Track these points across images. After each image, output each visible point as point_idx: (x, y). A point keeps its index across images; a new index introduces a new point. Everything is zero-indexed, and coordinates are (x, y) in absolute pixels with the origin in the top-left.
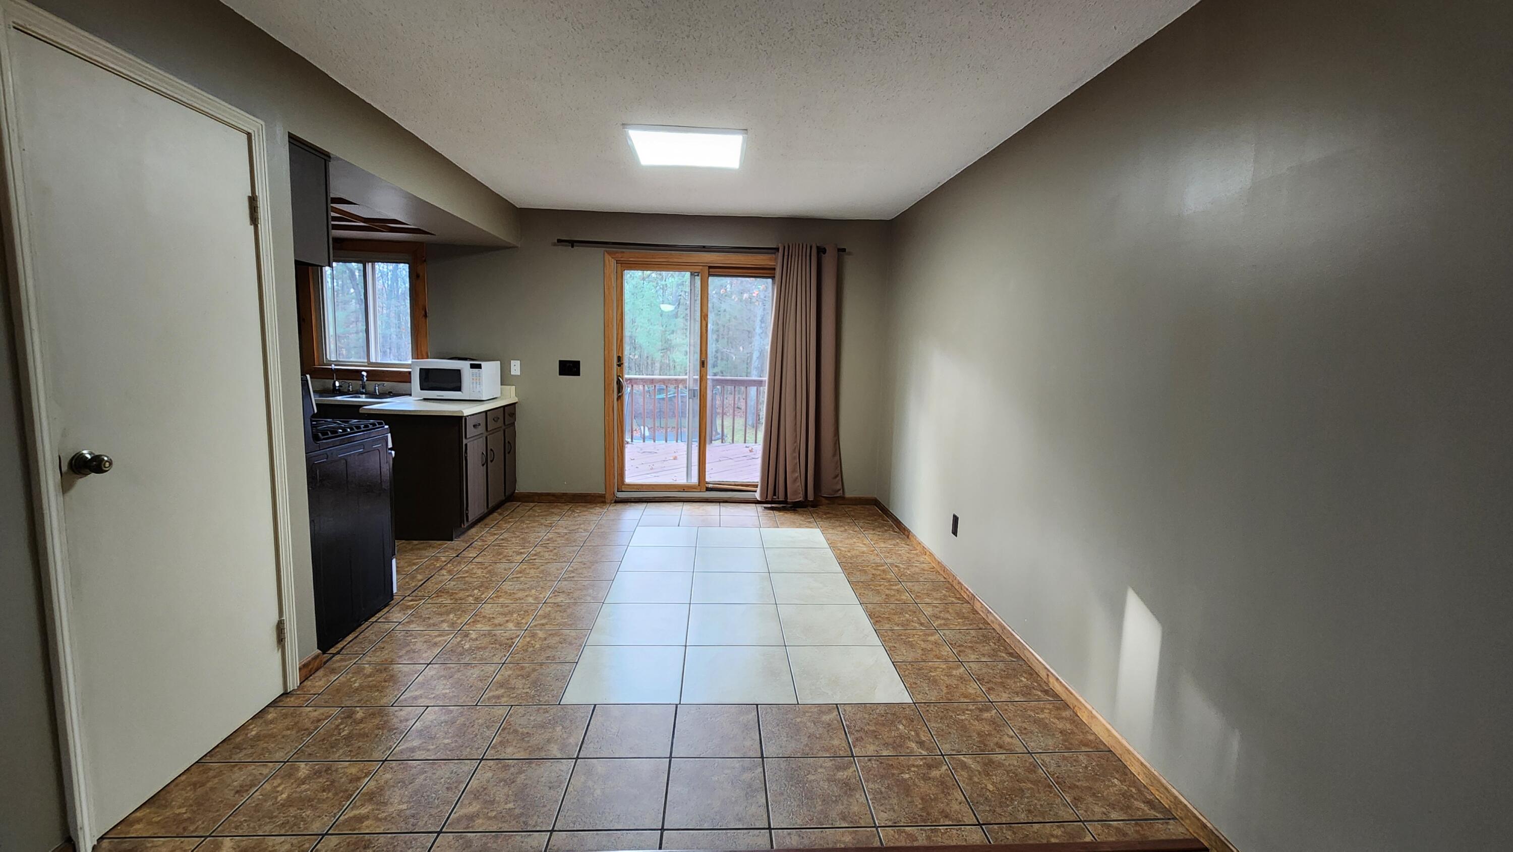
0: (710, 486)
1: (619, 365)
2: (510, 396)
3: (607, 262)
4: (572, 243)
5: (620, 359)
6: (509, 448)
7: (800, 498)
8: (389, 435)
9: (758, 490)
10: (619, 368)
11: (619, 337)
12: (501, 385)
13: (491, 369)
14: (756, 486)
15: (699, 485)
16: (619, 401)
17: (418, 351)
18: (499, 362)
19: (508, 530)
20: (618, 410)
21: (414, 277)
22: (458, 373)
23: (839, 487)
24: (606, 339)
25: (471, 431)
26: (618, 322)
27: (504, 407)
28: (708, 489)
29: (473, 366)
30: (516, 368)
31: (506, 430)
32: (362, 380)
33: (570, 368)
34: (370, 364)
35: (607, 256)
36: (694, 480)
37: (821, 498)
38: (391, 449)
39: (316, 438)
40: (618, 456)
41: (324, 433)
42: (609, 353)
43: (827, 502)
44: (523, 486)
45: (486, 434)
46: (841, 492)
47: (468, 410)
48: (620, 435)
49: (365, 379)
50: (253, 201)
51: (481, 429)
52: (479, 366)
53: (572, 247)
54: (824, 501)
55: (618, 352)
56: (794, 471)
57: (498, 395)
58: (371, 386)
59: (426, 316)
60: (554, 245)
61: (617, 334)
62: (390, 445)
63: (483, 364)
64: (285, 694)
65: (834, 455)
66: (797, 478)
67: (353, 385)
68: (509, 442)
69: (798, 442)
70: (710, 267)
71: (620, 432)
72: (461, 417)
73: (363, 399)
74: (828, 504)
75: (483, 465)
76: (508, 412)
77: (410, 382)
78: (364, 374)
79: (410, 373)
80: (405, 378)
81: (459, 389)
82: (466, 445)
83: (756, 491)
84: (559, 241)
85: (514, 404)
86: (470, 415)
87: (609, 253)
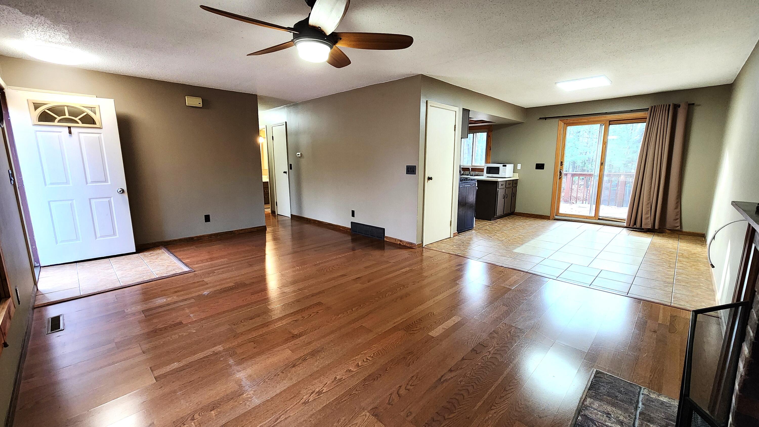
0: (600, 218)
1: (561, 165)
2: (516, 177)
3: (560, 124)
4: (546, 118)
5: (562, 162)
6: (514, 195)
7: (650, 227)
8: (477, 183)
9: (626, 221)
10: (561, 166)
11: (562, 154)
12: (513, 173)
13: (510, 167)
14: (625, 220)
15: (595, 217)
16: (560, 179)
17: (487, 162)
18: (513, 165)
19: (509, 221)
20: (559, 183)
21: (488, 137)
22: (498, 168)
23: (678, 224)
24: (556, 155)
25: (500, 186)
26: (563, 147)
27: (513, 180)
28: (599, 219)
29: (503, 166)
30: (519, 167)
31: (513, 189)
32: (469, 171)
33: (540, 166)
34: (472, 166)
35: (560, 121)
36: (593, 214)
37: (666, 229)
38: (477, 187)
39: (461, 181)
40: (557, 202)
41: (463, 180)
42: (557, 160)
43: (670, 232)
44: (517, 210)
45: (505, 188)
46: (679, 227)
47: (499, 180)
48: (559, 193)
49: (471, 170)
50: (455, 126)
51: (504, 186)
52: (506, 166)
53: (546, 120)
54: (667, 231)
55: (561, 159)
56: (647, 214)
57: (512, 176)
58: (472, 173)
59: (490, 149)
60: (538, 120)
61: (562, 153)
62: (477, 186)
63: (507, 165)
64: (450, 237)
65: (676, 208)
66: (648, 217)
67: (467, 172)
68: (514, 193)
69: (651, 200)
70: (610, 121)
71: (559, 191)
72: (498, 181)
73: (469, 176)
74: (670, 233)
75: (503, 198)
76: (515, 182)
77: (483, 172)
78: (470, 169)
79: (484, 169)
80: (482, 170)
81: (498, 174)
82: (498, 191)
83: (625, 222)
84: (540, 118)
85: (518, 180)
86: (501, 181)
87: (561, 120)
